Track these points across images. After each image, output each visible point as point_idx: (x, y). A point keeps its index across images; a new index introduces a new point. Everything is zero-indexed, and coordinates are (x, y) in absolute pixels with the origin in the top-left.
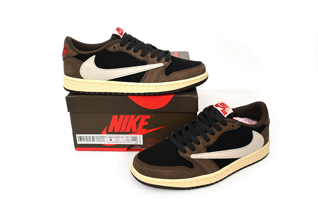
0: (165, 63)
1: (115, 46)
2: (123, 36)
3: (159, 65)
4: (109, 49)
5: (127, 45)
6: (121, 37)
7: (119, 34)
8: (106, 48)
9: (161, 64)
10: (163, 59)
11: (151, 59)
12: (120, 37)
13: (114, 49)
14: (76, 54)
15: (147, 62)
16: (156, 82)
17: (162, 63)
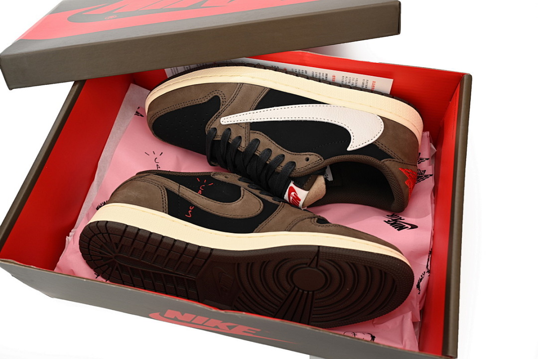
0: (218, 124)
1: (306, 162)
2: (290, 186)
3: (227, 120)
4: (319, 159)
5: (283, 164)
6: (292, 185)
7: (295, 191)
8: (323, 159)
9: (224, 121)
10: (220, 133)
11: (242, 133)
12: (294, 183)
13: (308, 156)
14: (387, 162)
15: (249, 128)
16: (239, 85)
17: (222, 123)
